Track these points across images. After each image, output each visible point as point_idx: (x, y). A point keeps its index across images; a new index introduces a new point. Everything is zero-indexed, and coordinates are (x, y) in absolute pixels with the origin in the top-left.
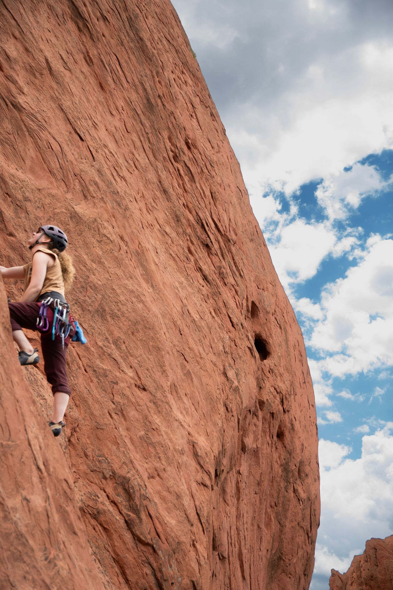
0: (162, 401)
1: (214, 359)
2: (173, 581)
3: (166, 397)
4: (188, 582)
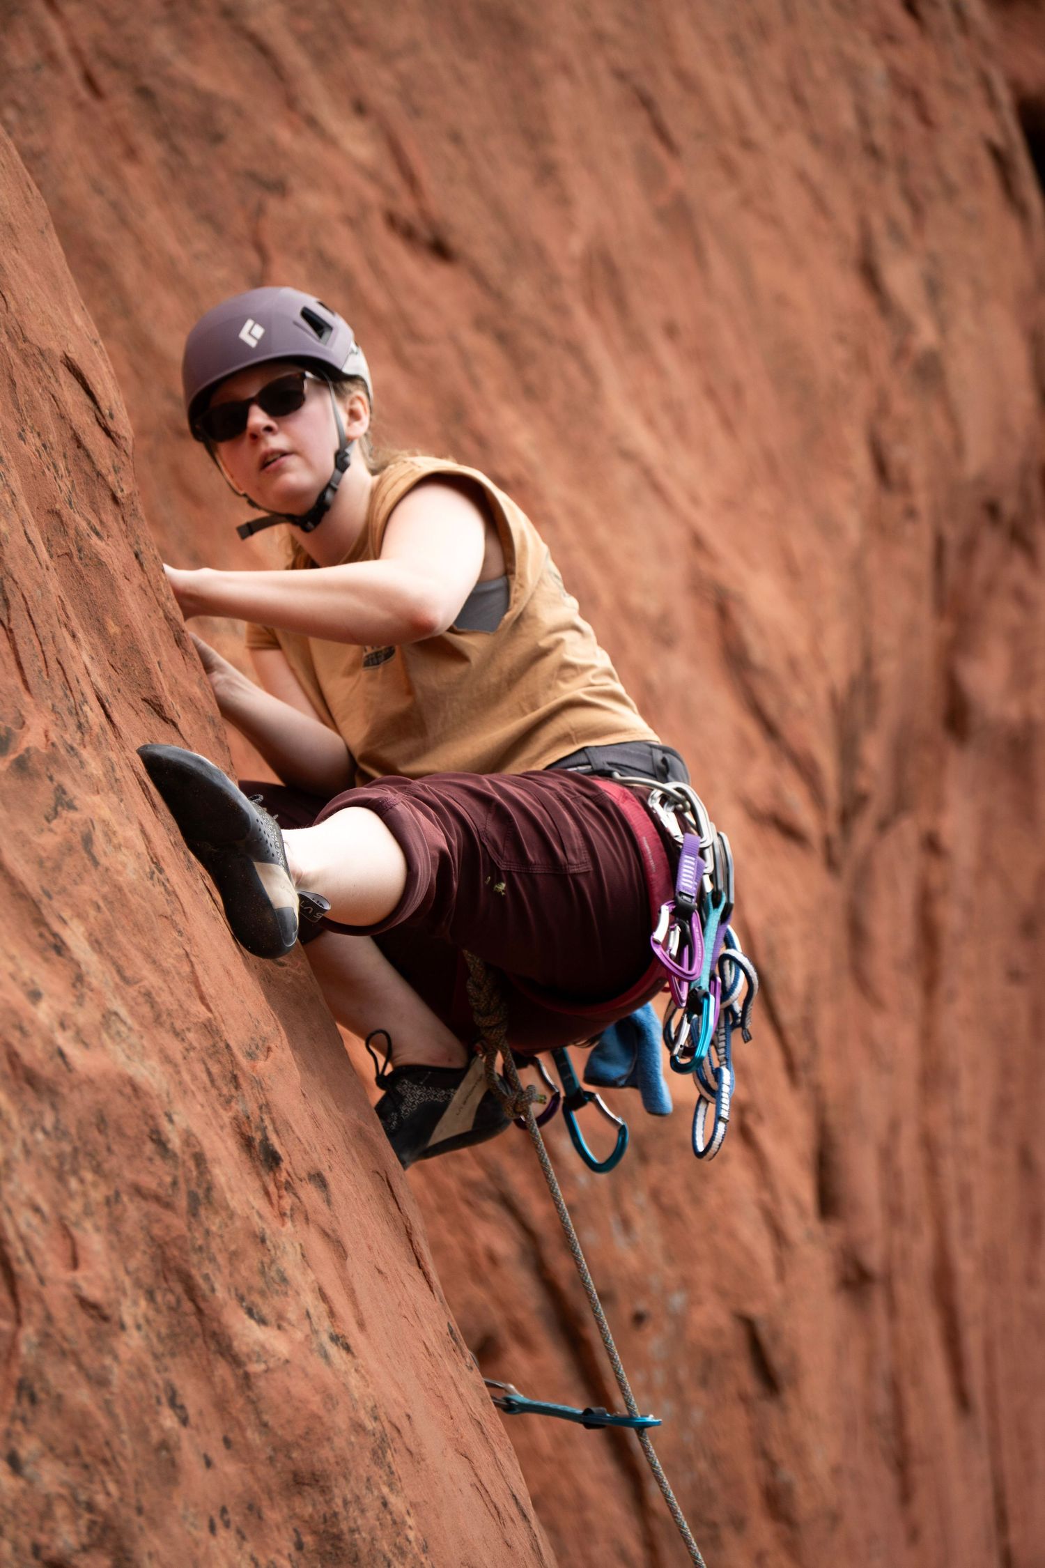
0: (544, 334)
1: (815, 165)
2: (642, 1305)
3: (561, 310)
4: (724, 1320)
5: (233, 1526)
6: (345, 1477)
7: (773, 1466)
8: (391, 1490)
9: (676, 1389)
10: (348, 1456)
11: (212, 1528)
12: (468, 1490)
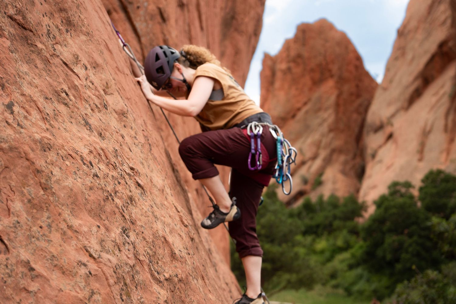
2: (139, 5)
4: (155, 8)
5: (48, 16)
6: (71, 10)
7: (165, 35)
8: (81, 14)
9: (146, 21)
10: (71, 7)
11: (43, 16)
12: (97, 18)
